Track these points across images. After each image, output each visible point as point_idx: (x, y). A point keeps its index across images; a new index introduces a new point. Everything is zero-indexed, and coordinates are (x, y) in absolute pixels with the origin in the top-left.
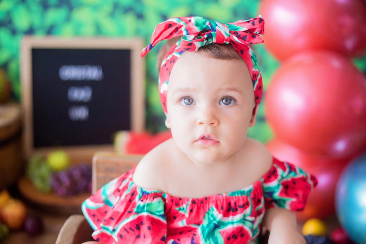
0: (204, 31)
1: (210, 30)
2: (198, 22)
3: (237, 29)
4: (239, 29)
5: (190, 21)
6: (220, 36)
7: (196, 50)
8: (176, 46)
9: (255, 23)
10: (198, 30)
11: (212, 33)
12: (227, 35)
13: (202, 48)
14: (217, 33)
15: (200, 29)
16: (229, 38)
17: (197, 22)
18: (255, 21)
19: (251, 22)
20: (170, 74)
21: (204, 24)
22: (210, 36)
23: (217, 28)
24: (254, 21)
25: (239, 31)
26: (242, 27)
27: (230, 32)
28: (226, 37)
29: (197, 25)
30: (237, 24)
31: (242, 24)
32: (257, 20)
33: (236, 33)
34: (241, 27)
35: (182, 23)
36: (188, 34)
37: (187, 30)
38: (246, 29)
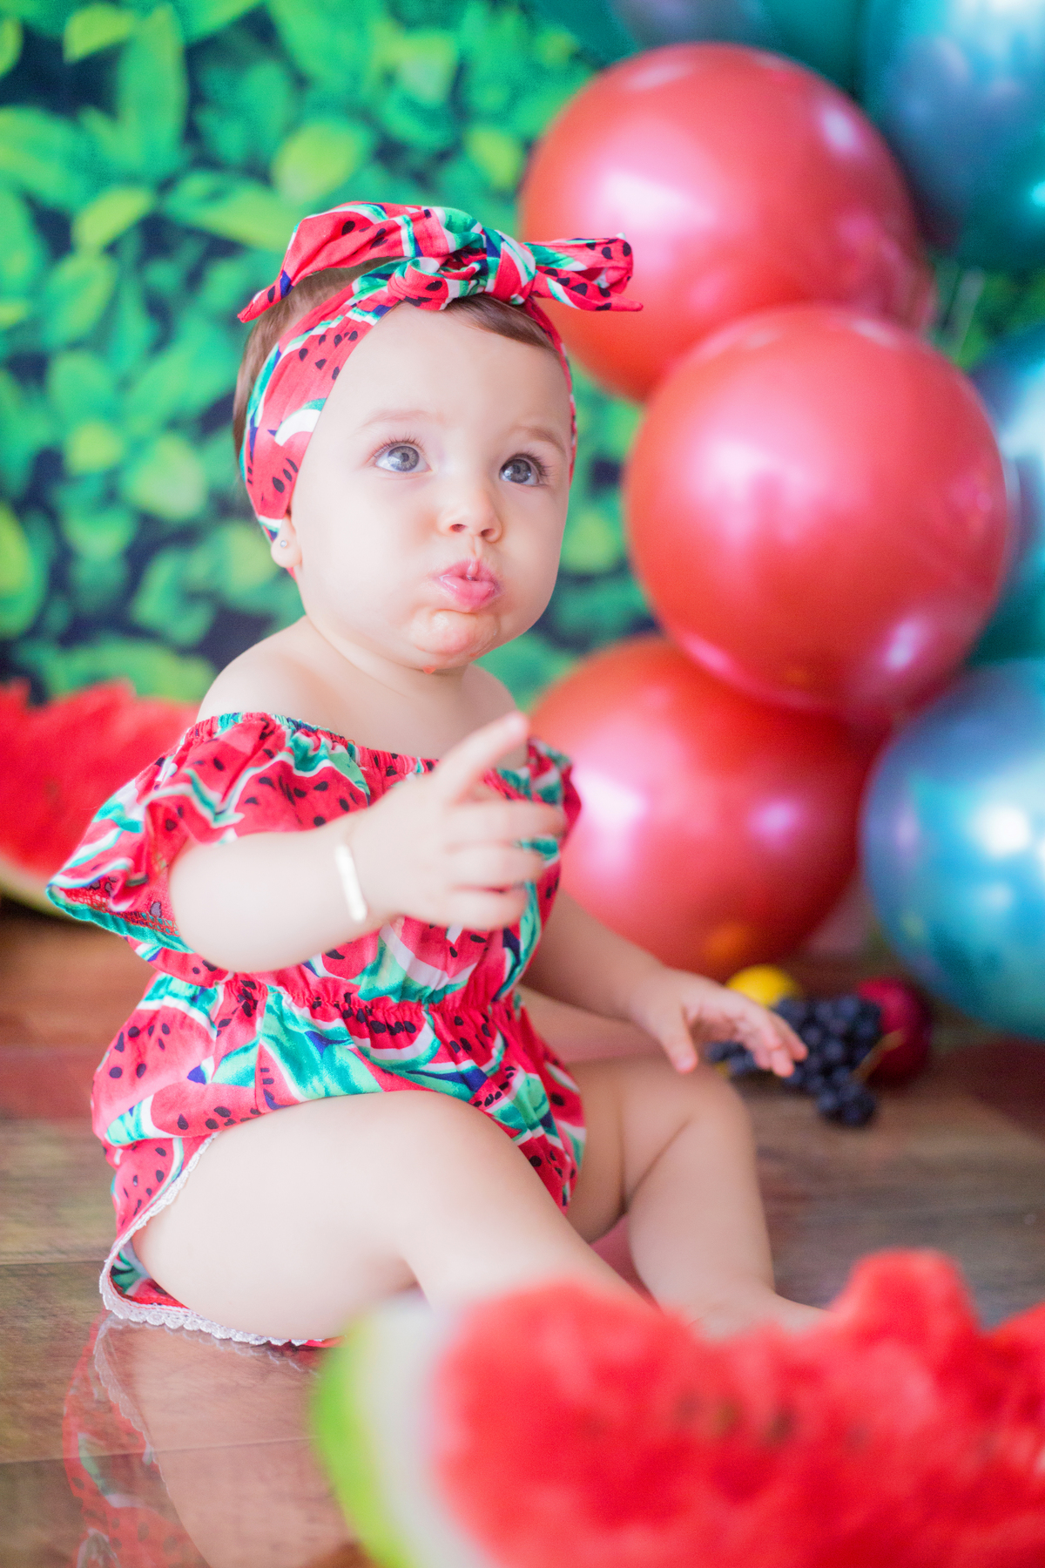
0: (467, 252)
1: (484, 251)
2: (453, 220)
3: (555, 261)
4: (560, 263)
5: (427, 214)
6: (508, 273)
7: (443, 306)
8: (352, 295)
9: (614, 254)
10: (452, 242)
11: (490, 259)
12: (529, 273)
13: (459, 302)
14: (502, 262)
15: (459, 241)
16: (529, 287)
17: (450, 219)
18: (612, 247)
19: (599, 249)
20: (334, 377)
21: (468, 228)
22: (484, 272)
23: (503, 247)
24: (609, 245)
25: (561, 270)
26: (570, 259)
27: (537, 268)
28: (525, 280)
29: (450, 227)
30: (559, 247)
31: (571, 250)
32: (618, 243)
33: (554, 273)
34: (568, 256)
35: (399, 220)
36: (419, 253)
37: (416, 241)
38: (581, 267)
